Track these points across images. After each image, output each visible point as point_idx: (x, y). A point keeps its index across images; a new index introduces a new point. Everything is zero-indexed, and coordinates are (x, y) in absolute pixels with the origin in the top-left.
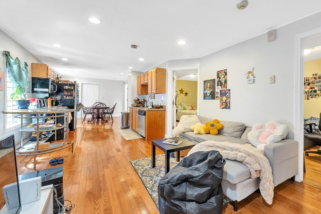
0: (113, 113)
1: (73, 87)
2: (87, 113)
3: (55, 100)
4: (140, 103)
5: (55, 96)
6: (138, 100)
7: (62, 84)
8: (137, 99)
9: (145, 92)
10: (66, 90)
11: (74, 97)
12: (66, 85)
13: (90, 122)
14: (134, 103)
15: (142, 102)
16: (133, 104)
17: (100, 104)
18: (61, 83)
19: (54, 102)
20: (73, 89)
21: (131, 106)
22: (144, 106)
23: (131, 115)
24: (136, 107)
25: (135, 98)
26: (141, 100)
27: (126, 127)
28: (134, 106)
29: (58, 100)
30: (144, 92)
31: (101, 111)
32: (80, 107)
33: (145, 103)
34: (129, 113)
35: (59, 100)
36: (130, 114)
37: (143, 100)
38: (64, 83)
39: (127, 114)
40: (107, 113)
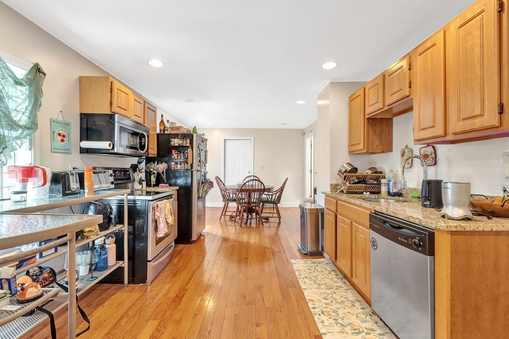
0: (279, 200)
1: (188, 141)
2: (228, 200)
3: (156, 172)
4: (362, 180)
5: (156, 163)
6: (355, 170)
7: (169, 134)
8: (349, 168)
9: (381, 143)
10: (176, 148)
11: (192, 165)
12: (176, 136)
13: (234, 219)
14: (339, 180)
15: (365, 177)
16: (334, 182)
17: (256, 180)
18: (167, 134)
19: (152, 177)
20: (188, 145)
21: (328, 190)
22: (379, 193)
23: (332, 219)
24: (348, 193)
25: (343, 166)
26: (364, 170)
27: (314, 249)
28: (342, 191)
29: (161, 171)
30: (377, 142)
31: (255, 196)
32: (205, 188)
33: (383, 181)
34: (322, 210)
35: (163, 172)
36: (326, 216)
37: (369, 172)
38: (172, 132)
39: (317, 214)
40: (268, 202)
